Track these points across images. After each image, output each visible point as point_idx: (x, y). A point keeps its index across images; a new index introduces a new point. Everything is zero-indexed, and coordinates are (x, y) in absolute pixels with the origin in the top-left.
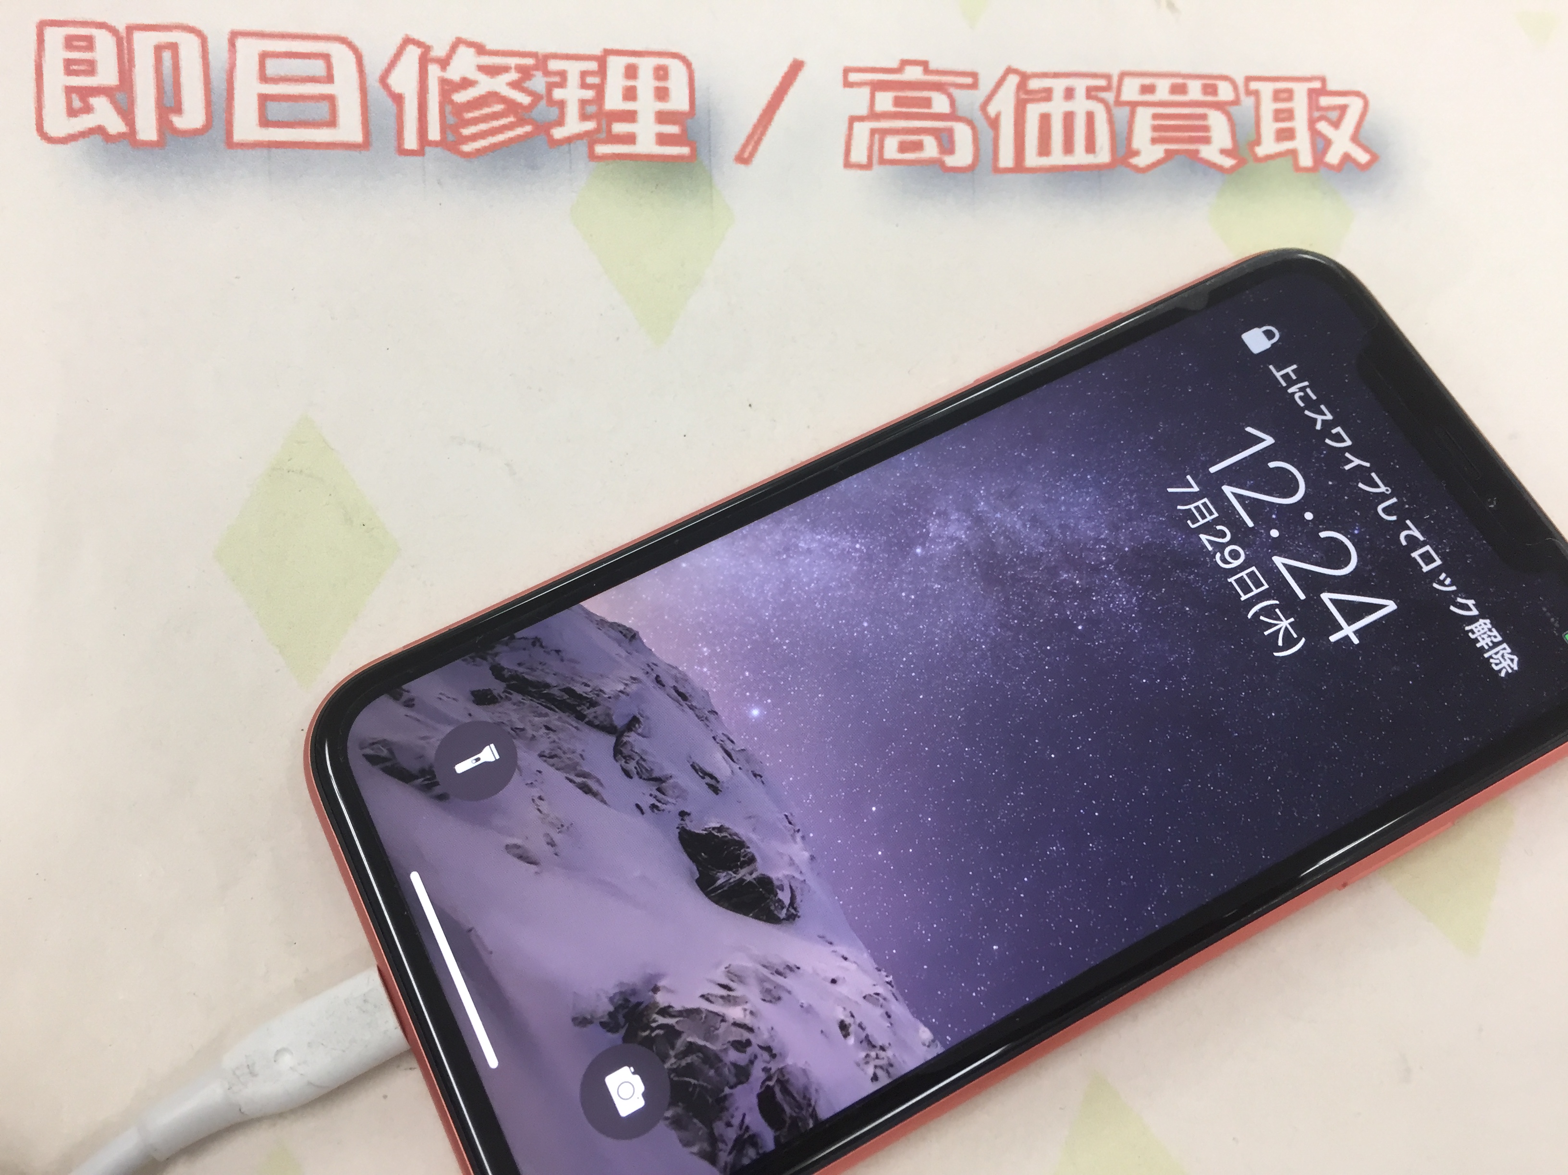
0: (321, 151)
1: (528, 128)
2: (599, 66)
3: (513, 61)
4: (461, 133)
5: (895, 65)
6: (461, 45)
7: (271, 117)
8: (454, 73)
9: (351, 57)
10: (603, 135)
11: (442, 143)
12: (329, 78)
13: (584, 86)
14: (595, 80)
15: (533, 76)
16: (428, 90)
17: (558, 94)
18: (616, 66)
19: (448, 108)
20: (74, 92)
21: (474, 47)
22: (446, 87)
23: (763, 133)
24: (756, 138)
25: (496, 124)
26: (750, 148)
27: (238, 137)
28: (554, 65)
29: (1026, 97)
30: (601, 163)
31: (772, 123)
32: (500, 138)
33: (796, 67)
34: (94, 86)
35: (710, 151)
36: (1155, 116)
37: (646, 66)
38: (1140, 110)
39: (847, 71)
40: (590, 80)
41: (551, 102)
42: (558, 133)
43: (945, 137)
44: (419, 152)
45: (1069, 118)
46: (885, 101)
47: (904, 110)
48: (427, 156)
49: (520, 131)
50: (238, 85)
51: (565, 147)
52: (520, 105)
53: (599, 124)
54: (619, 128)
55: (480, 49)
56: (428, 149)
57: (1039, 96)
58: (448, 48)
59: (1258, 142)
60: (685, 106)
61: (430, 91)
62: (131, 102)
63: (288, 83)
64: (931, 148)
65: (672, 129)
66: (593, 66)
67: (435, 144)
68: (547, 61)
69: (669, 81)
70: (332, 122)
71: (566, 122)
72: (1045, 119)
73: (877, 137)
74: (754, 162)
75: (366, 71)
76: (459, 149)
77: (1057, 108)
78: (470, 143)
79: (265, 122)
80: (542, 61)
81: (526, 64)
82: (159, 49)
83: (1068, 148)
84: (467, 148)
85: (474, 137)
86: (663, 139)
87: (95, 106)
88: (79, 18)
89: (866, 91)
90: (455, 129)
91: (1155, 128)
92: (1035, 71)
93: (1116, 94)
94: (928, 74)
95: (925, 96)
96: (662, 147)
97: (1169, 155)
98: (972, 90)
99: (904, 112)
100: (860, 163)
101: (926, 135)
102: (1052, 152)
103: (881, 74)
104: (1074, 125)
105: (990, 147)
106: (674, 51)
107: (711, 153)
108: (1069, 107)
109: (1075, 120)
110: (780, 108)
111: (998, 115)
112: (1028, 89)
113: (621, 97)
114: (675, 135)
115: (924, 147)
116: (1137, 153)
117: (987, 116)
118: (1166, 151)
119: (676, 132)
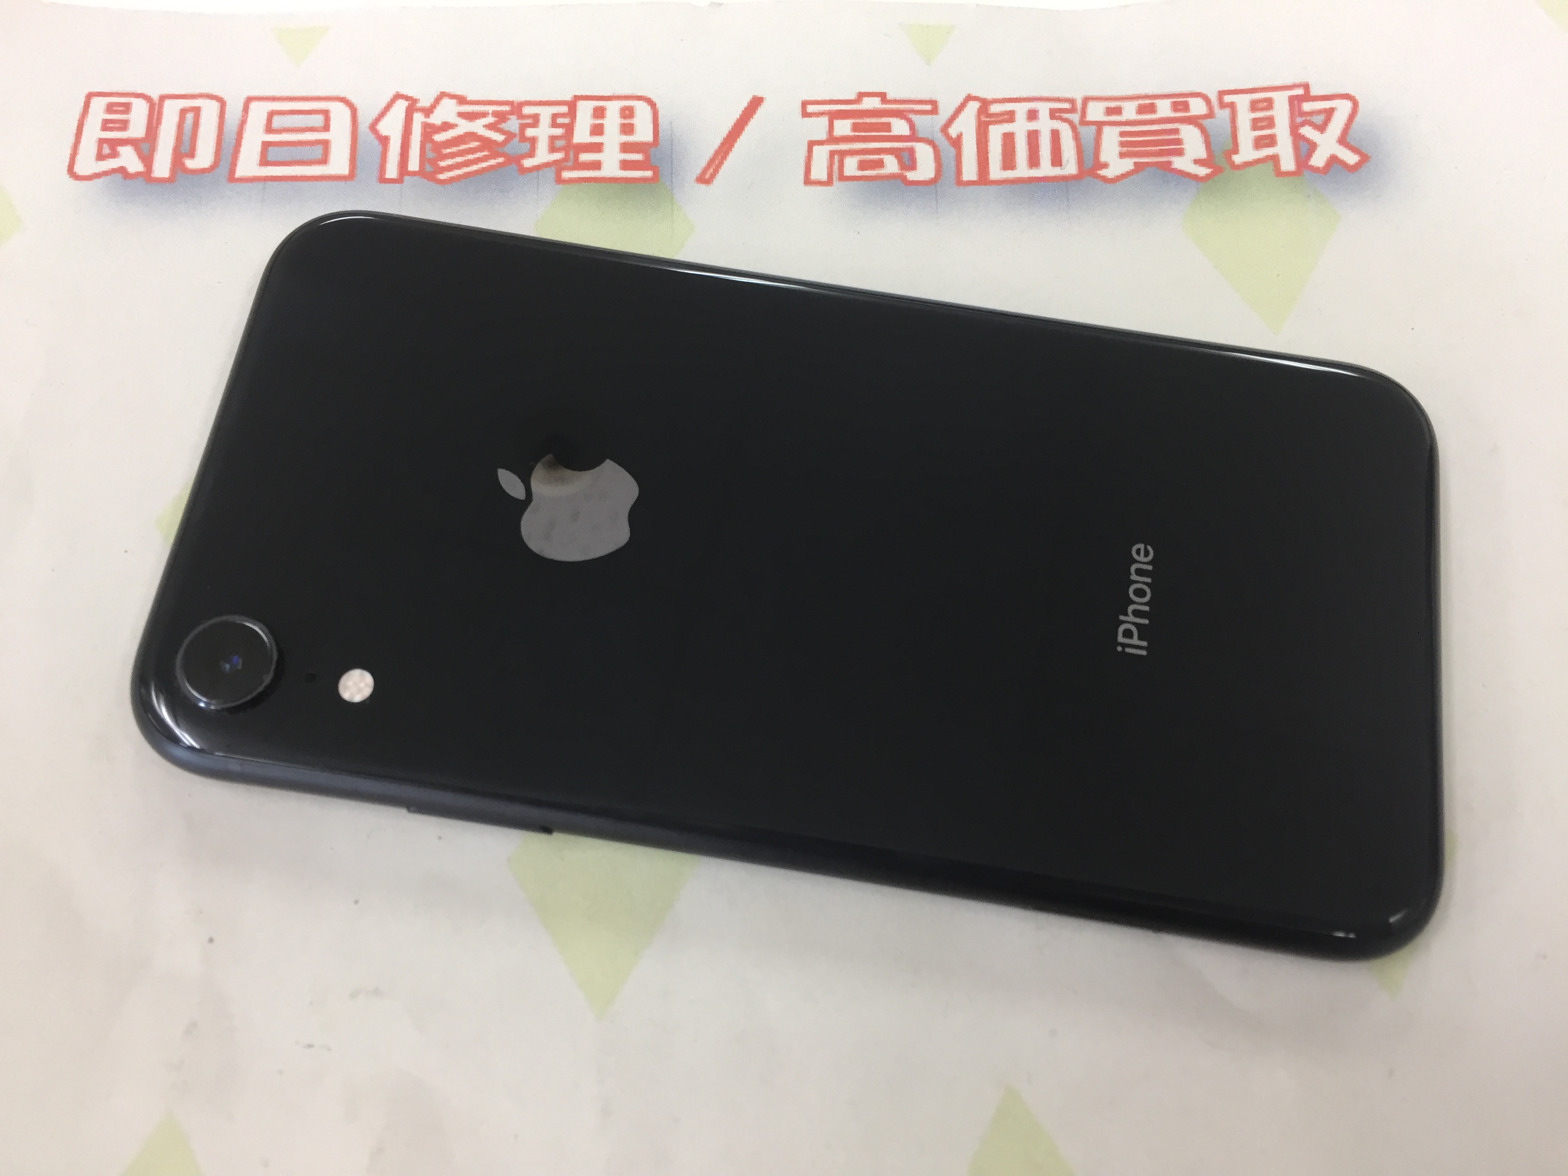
0: (311, 183)
1: (501, 160)
2: (569, 109)
3: (490, 109)
4: (438, 165)
5: (852, 97)
6: (445, 97)
7: (271, 157)
8: (436, 119)
9: (346, 112)
10: (570, 164)
11: (421, 173)
12: (326, 128)
13: (554, 125)
14: (566, 121)
15: (508, 119)
16: (411, 132)
17: (530, 132)
18: (585, 110)
19: (428, 146)
20: (105, 143)
21: (456, 99)
22: (428, 130)
23: (724, 158)
24: (717, 162)
25: (471, 157)
26: (711, 170)
27: (239, 173)
28: (527, 110)
29: (988, 119)
30: (566, 185)
31: (733, 149)
32: (475, 168)
33: (756, 103)
34: (124, 138)
35: (672, 173)
36: (1122, 134)
37: (613, 109)
38: (1108, 128)
39: (805, 104)
40: (560, 121)
41: (523, 138)
42: (528, 163)
43: (906, 155)
44: (399, 180)
45: (1033, 137)
46: (843, 127)
47: (863, 134)
48: (405, 183)
49: (492, 162)
50: (246, 135)
51: (535, 174)
52: (495, 142)
53: (567, 154)
54: (585, 157)
55: (462, 100)
56: (406, 178)
57: (1001, 118)
58: (433, 100)
59: (1235, 150)
60: (648, 137)
61: (413, 133)
62: (153, 149)
63: (290, 133)
64: (891, 165)
65: (638, 157)
66: (564, 109)
67: (414, 174)
68: (522, 107)
69: (635, 119)
70: (324, 161)
71: (536, 155)
72: (1009, 140)
73: (836, 158)
74: (714, 182)
75: (359, 121)
76: (435, 178)
77: (1020, 128)
78: (446, 173)
79: (264, 161)
80: (516, 108)
81: (502, 110)
82: (183, 112)
83: (1034, 161)
84: (442, 177)
85: (450, 168)
86: (626, 165)
87: (120, 153)
88: (121, 89)
89: (824, 120)
90: (433, 162)
91: (1122, 145)
92: (995, 97)
93: (1080, 115)
94: (886, 104)
95: (884, 122)
96: (626, 171)
97: (1139, 167)
98: (932, 115)
99: (863, 136)
100: (820, 180)
101: (887, 154)
102: (1017, 166)
103: (839, 105)
104: (1039, 141)
105: (953, 164)
106: (639, 94)
107: (673, 175)
108: (1033, 126)
109: (1039, 137)
110: (741, 137)
111: (960, 136)
112: (989, 112)
113: (589, 135)
114: (638, 161)
115: (885, 165)
116: (1105, 166)
117: (948, 137)
118: (1135, 163)
119: (639, 159)
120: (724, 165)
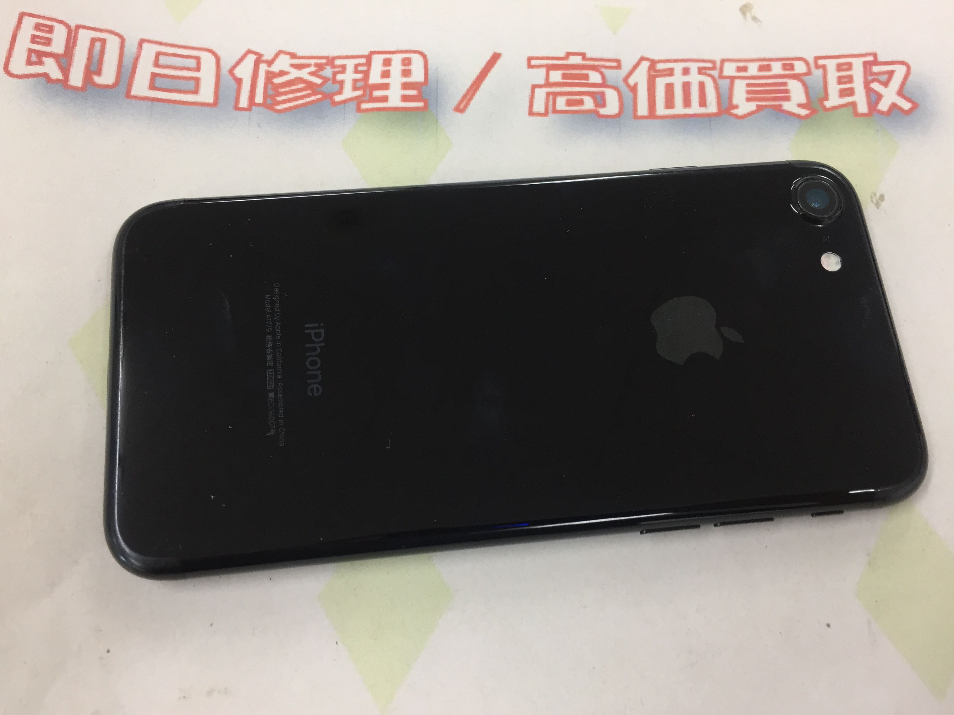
1: (319, 96)
2: (366, 61)
3: (313, 61)
4: (276, 99)
5: (562, 55)
6: (282, 54)
7: (157, 86)
8: (275, 68)
9: (213, 59)
10: (367, 98)
11: (264, 104)
12: (198, 68)
13: (356, 71)
14: (364, 69)
15: (325, 68)
17: (339, 77)
18: (377, 61)
19: (270, 86)
20: (33, 52)
21: (290, 55)
22: (269, 75)
23: (474, 94)
24: (468, 97)
25: (299, 94)
26: (464, 103)
27: (133, 93)
28: (338, 62)
29: (655, 74)
30: (364, 113)
31: (479, 89)
32: (301, 102)
33: (496, 57)
34: (48, 51)
35: (437, 104)
36: (748, 85)
37: (397, 59)
38: (737, 82)
39: (529, 59)
40: (361, 68)
41: (335, 81)
42: (338, 98)
43: (599, 97)
44: (248, 109)
45: (686, 86)
46: (556, 76)
48: (253, 111)
49: (314, 98)
50: (140, 66)
51: (342, 106)
52: (315, 84)
53: (365, 92)
54: (377, 93)
55: (293, 56)
56: (254, 108)
57: (665, 73)
58: (273, 55)
59: (826, 98)
60: (421, 79)
61: (259, 77)
62: (70, 65)
63: (172, 68)
64: (589, 103)
65: (413, 92)
66: (363, 61)
67: (259, 105)
68: (334, 60)
69: (412, 66)
70: (196, 91)
71: (343, 92)
72: (669, 87)
73: (551, 97)
74: (466, 111)
75: (221, 66)
76: (274, 108)
77: (678, 80)
78: (281, 105)
79: (152, 88)
80: (331, 61)
81: (321, 63)
82: (93, 40)
83: (687, 103)
84: (278, 107)
85: (284, 102)
87: (46, 62)
89: (543, 70)
90: (273, 97)
91: (748, 92)
92: (660, 58)
93: (719, 72)
94: (586, 61)
95: (583, 73)
96: (405, 103)
97: (760, 108)
98: (617, 69)
99: (569, 82)
100: (539, 113)
101: (586, 96)
102: (675, 106)
103: (554, 61)
104: (691, 89)
105: (631, 104)
106: (415, 49)
107: (438, 106)
108: (686, 79)
109: (690, 87)
110: (485, 80)
111: (636, 85)
112: (656, 69)
113: (380, 76)
114: (413, 96)
115: (584, 103)
116: (736, 107)
117: (628, 85)
118: (757, 106)
119: (414, 94)
120: (473, 99)
